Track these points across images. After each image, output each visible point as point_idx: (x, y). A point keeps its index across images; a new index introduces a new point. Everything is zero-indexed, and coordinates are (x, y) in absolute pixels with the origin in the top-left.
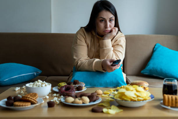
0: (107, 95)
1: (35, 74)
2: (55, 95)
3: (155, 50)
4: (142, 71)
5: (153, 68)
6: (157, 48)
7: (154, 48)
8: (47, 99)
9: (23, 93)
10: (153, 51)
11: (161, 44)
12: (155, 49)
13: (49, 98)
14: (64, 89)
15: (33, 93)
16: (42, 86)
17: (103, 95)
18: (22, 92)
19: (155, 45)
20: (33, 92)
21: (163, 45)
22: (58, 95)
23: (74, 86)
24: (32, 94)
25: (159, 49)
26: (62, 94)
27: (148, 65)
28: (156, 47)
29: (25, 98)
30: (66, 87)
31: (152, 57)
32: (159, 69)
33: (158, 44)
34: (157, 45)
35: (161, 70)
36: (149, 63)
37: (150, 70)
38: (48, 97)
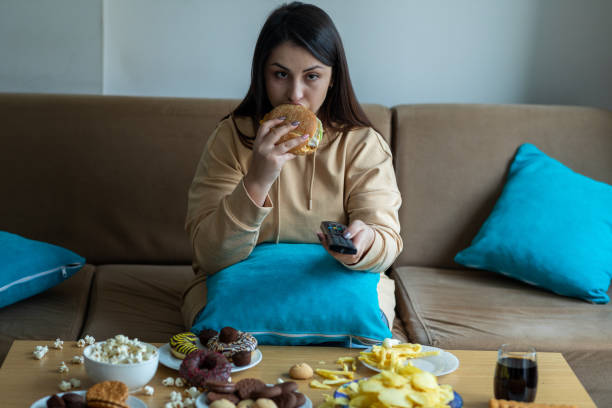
0: (327, 382)
1: (64, 272)
2: (169, 381)
3: (515, 173)
4: (459, 256)
5: (500, 248)
6: (524, 164)
7: (512, 160)
8: (149, 395)
9: (67, 370)
10: (508, 175)
11: (540, 149)
12: (514, 166)
13: (154, 395)
14: (195, 363)
15: (113, 383)
16: (136, 361)
17: (315, 383)
18: (65, 366)
19: (517, 151)
20: (114, 380)
21: (551, 153)
22: (178, 380)
23: (221, 347)
24: (109, 384)
25: (530, 169)
26: (191, 380)
27: (483, 235)
28: (519, 158)
29: (103, 404)
30: (203, 357)
31: (502, 202)
32: (521, 254)
33: (530, 149)
34: (523, 149)
35: (529, 256)
36: (486, 224)
37: (490, 256)
38: (150, 390)
